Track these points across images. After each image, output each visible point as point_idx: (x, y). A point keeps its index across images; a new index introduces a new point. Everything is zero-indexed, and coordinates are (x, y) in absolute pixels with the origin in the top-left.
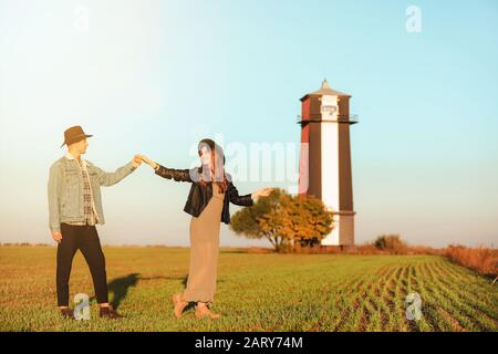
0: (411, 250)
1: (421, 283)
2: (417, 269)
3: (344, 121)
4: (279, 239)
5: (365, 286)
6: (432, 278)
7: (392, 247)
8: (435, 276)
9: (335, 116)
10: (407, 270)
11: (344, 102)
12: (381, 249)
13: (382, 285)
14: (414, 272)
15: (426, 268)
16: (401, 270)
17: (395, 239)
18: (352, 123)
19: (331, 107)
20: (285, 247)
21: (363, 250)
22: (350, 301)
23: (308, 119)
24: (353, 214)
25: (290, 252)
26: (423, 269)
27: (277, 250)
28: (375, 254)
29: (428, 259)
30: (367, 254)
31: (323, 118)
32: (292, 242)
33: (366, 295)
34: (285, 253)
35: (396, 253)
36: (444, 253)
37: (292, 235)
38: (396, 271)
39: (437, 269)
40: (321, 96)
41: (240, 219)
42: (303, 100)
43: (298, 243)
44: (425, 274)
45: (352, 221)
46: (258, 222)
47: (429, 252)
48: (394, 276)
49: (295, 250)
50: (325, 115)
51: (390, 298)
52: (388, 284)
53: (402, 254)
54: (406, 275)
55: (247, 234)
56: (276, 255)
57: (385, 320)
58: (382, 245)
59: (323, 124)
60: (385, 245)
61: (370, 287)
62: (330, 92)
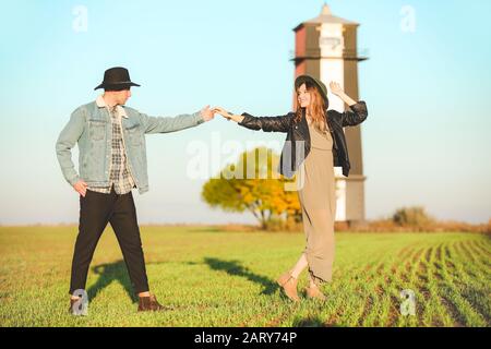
0: (440, 226)
1: (460, 266)
2: (452, 249)
3: (351, 58)
4: (267, 213)
5: (387, 270)
6: (473, 260)
7: (415, 223)
8: (475, 257)
9: (339, 51)
10: (439, 250)
11: (350, 32)
12: (401, 225)
13: (410, 269)
14: (448, 253)
15: (463, 247)
16: (430, 250)
17: (418, 211)
18: (361, 60)
19: (333, 39)
20: (274, 223)
21: (376, 227)
22: (371, 288)
23: (303, 55)
24: (363, 180)
25: (281, 229)
26: (459, 249)
27: (264, 227)
28: (392, 231)
29: (464, 237)
30: (382, 232)
31: (323, 54)
32: (283, 217)
33: (390, 281)
34: (274, 230)
35: (421, 230)
36: (484, 230)
37: (283, 207)
38: (425, 251)
39: (478, 249)
40: (319, 25)
41: (215, 188)
42: (297, 30)
43: (292, 219)
44: (464, 255)
45: (362, 188)
46: (239, 191)
47: (464, 229)
48: (422, 258)
49: (287, 228)
50: (326, 49)
51: (422, 284)
52: (416, 266)
53: (428, 231)
54: (439, 256)
55: (224, 206)
56: (262, 234)
57: (421, 310)
58: (400, 219)
59: (322, 62)
60: (406, 220)
61: (394, 271)
62: (332, 19)
